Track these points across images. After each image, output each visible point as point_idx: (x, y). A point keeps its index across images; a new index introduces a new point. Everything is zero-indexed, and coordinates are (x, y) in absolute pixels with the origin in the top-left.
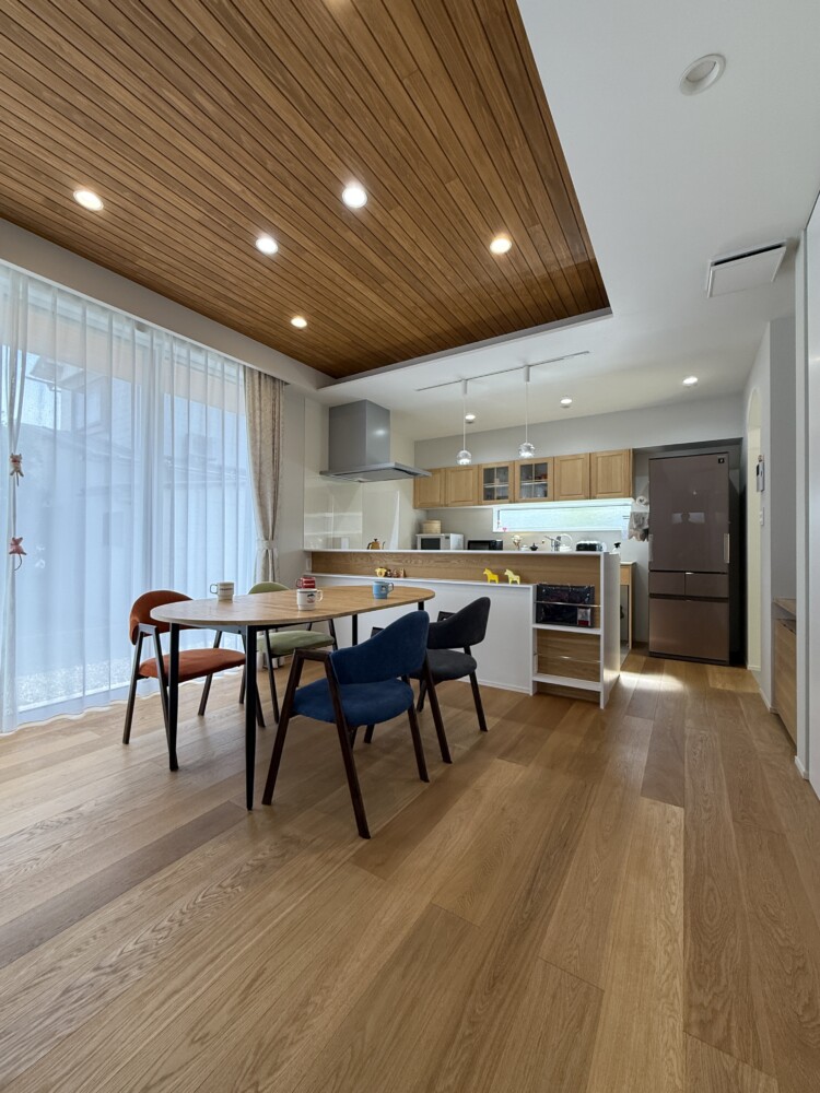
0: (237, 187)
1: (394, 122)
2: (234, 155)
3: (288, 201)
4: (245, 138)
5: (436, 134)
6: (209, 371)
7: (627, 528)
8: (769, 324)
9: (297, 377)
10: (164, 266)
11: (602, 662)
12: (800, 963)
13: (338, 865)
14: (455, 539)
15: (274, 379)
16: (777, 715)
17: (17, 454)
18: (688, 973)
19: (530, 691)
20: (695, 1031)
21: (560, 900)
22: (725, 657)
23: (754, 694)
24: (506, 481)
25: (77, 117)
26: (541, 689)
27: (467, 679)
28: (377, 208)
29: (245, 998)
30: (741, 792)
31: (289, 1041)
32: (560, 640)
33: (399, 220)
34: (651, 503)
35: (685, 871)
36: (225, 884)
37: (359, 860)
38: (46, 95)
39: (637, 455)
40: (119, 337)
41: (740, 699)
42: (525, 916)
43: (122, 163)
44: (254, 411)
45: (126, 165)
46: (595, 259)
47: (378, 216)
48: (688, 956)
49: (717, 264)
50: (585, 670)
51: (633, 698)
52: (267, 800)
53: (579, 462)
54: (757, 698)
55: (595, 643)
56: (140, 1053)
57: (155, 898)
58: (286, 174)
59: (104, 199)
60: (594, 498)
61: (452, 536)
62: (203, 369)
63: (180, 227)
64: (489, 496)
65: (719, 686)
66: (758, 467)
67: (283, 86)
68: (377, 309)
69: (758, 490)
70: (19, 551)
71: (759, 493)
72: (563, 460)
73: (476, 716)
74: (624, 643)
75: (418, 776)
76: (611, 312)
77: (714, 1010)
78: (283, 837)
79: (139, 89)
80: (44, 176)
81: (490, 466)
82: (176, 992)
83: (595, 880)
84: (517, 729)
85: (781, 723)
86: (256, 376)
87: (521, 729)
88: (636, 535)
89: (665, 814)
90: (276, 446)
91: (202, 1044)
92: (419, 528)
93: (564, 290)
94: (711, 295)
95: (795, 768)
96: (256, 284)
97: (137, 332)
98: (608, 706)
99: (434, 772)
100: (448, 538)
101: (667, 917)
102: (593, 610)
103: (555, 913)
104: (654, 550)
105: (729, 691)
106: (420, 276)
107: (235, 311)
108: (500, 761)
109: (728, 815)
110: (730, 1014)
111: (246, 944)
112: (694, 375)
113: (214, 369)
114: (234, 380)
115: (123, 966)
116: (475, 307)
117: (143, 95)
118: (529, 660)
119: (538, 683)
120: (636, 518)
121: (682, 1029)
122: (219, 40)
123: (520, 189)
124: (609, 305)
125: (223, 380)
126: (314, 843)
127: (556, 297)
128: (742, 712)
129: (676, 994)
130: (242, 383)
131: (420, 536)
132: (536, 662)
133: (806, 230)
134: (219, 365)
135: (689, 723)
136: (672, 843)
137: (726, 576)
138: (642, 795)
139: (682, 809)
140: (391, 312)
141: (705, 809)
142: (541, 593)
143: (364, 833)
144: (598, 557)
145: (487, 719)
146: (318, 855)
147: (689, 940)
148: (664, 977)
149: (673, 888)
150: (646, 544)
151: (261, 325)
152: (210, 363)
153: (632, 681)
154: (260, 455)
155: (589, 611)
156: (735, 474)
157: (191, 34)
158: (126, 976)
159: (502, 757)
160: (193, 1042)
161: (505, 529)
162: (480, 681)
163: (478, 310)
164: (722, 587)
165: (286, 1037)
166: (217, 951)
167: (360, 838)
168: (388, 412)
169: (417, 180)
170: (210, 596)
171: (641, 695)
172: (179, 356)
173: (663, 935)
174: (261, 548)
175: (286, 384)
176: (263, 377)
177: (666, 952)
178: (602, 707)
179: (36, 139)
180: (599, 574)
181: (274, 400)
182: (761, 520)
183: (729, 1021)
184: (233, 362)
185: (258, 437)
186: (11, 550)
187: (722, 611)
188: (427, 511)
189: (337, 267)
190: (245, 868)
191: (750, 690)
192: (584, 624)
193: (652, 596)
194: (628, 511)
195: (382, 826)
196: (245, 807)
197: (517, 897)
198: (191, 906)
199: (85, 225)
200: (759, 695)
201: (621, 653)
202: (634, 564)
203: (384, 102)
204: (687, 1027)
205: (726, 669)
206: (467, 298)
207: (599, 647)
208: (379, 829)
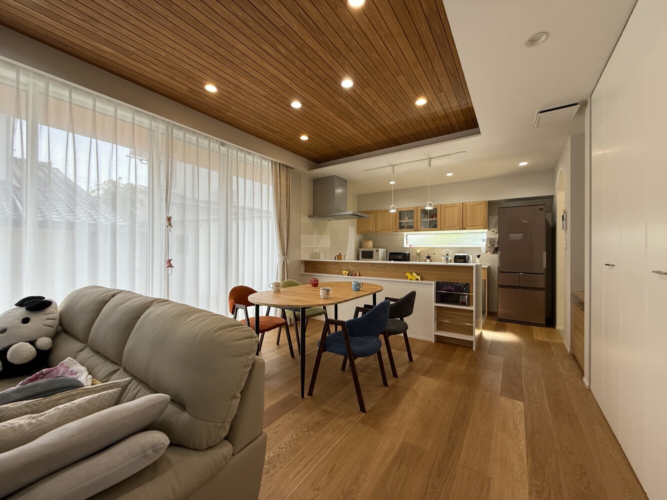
0: (287, 81)
1: (374, 54)
2: (290, 69)
3: (312, 86)
4: (297, 62)
5: (395, 57)
6: (255, 164)
7: (485, 246)
8: (570, 137)
9: (298, 164)
10: (240, 115)
11: (474, 324)
12: (584, 471)
13: (354, 425)
14: (381, 251)
15: (287, 166)
16: (574, 355)
17: (169, 216)
18: (529, 473)
19: (433, 340)
20: (534, 494)
21: (465, 441)
22: (544, 322)
23: (560, 343)
24: (413, 218)
25: (218, 57)
26: (439, 339)
27: (402, 335)
28: (358, 88)
29: (330, 476)
30: (554, 395)
31: (355, 491)
32: (448, 312)
33: (368, 93)
34: (499, 232)
35: (526, 431)
36: (304, 430)
37: (364, 422)
38: (206, 48)
39: (491, 204)
40: (213, 150)
41: (552, 346)
42: (449, 448)
43: (232, 73)
44: (277, 185)
45: (234, 74)
46: (473, 107)
47: (358, 92)
48: (529, 466)
49: (541, 112)
50: (464, 329)
51: (491, 345)
52: (310, 394)
53: (456, 209)
54: (562, 346)
55: (469, 314)
56: (294, 493)
57: (274, 435)
58: (314, 75)
59: (217, 87)
60: (465, 229)
61: (380, 250)
62: (251, 163)
63: (253, 98)
64: (402, 227)
65: (540, 339)
66: (563, 216)
67: (322, 41)
68: (347, 130)
69: (563, 229)
70: (171, 266)
71: (564, 230)
72: (446, 207)
73: (406, 353)
74: (484, 312)
75: (382, 383)
76: (479, 133)
77: (543, 488)
78: (324, 411)
79: (251, 44)
80: (192, 80)
81: (402, 210)
82: (299, 472)
83: (481, 433)
84: (429, 361)
85: (576, 360)
86: (278, 166)
87: (431, 361)
88: (490, 251)
89: (513, 405)
90: (288, 203)
91: (319, 491)
92: (360, 245)
93: (453, 120)
94: (537, 126)
95: (583, 383)
96: (286, 121)
97: (221, 147)
98: (477, 349)
99: (391, 381)
100: (378, 251)
101: (518, 450)
102: (468, 296)
103: (464, 447)
104: (501, 260)
105: (546, 342)
106: (375, 116)
107: (271, 134)
108: (423, 377)
109: (547, 405)
110: (550, 489)
111: (322, 455)
112: (526, 161)
113: (257, 163)
114: (267, 168)
115: (272, 461)
116: (402, 129)
117: (252, 47)
118: (433, 324)
119: (437, 335)
120: (491, 241)
121: (528, 493)
122: (295, 26)
123: (435, 78)
124: (478, 127)
125: (261, 168)
126: (340, 413)
127: (448, 124)
128: (553, 354)
129: (524, 480)
130: (270, 169)
131: (361, 250)
132: (436, 324)
133: (591, 96)
134: (259, 160)
135: (524, 359)
136: (518, 418)
137: (544, 276)
138: (501, 395)
139: (523, 403)
140: (356, 132)
141: (534, 403)
142: (439, 286)
143: (363, 409)
144: (472, 267)
145: (413, 355)
146: (343, 419)
147: (529, 460)
148: (518, 474)
149: (520, 438)
150: (496, 256)
151: (284, 140)
152: (255, 160)
153: (489, 335)
154: (280, 209)
155: (466, 297)
156: (549, 216)
157: (283, 24)
158: (275, 465)
159: (424, 375)
160: (314, 490)
161: (411, 246)
162: (409, 335)
163: (404, 131)
164: (541, 282)
165: (354, 490)
166: (311, 457)
167: (361, 412)
168: (346, 181)
169: (381, 76)
170: (270, 289)
171: (496, 344)
172: (240, 158)
173: (517, 457)
174: (280, 259)
175: (293, 168)
176: (281, 166)
177: (518, 464)
178: (474, 349)
179: (195, 65)
180: (473, 276)
181: (287, 178)
182: (565, 245)
183: (549, 492)
184: (266, 159)
185: (279, 199)
186: (167, 266)
187: (541, 296)
188: (364, 235)
189: (331, 113)
190: (311, 424)
191: (558, 341)
192: (464, 304)
193: (500, 286)
194: (485, 237)
195: (371, 407)
196: (300, 397)
197: (444, 440)
198: (292, 439)
199: (206, 99)
200: (563, 344)
201: (483, 318)
202: (489, 267)
203: (370, 46)
204: (530, 493)
205: (543, 329)
206: (399, 125)
207: (472, 316)
208: (370, 408)
